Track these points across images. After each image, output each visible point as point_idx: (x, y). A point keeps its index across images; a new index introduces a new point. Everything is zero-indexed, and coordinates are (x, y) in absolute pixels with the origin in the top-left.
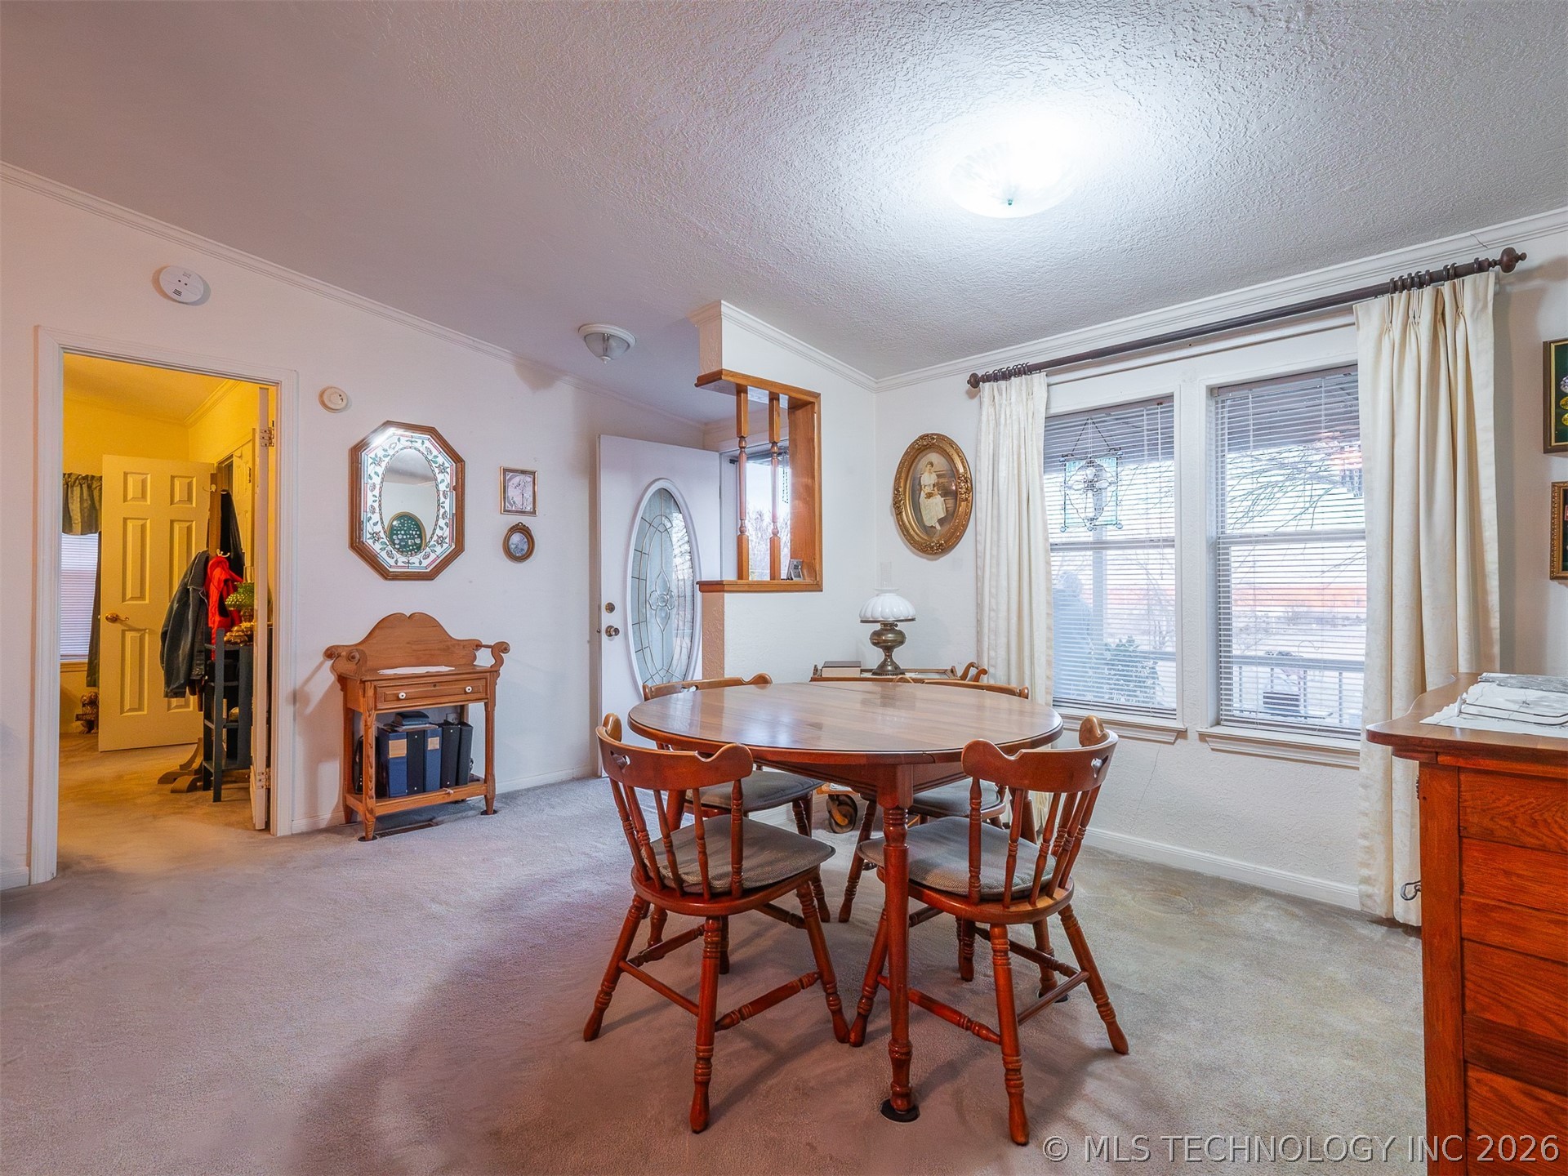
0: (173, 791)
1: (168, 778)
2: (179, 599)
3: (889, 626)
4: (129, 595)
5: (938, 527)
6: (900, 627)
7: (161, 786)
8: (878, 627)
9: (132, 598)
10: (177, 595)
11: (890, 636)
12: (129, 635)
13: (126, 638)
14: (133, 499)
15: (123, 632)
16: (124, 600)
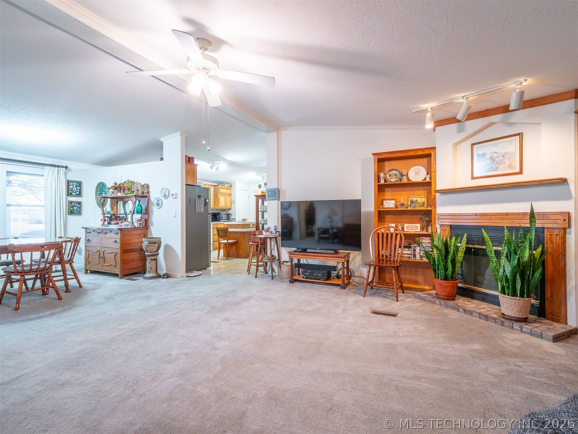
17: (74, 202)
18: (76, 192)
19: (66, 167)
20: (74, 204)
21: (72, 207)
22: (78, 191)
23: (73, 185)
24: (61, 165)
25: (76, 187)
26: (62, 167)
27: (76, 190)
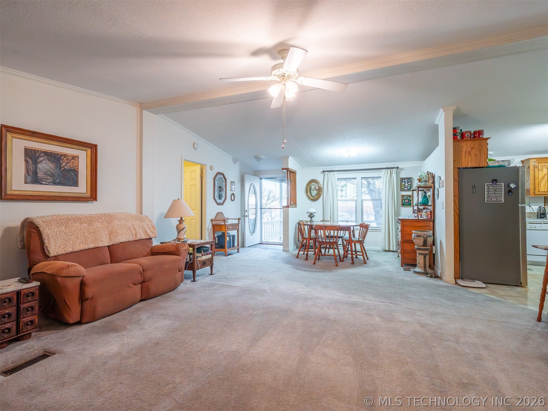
3: (311, 214)
5: (315, 196)
6: (314, 214)
8: (310, 214)
11: (312, 216)
17: (406, 196)
18: (407, 187)
19: (398, 168)
20: (406, 197)
21: (404, 200)
22: (409, 186)
23: (405, 181)
24: (393, 166)
25: (408, 183)
26: (395, 168)
27: (407, 185)
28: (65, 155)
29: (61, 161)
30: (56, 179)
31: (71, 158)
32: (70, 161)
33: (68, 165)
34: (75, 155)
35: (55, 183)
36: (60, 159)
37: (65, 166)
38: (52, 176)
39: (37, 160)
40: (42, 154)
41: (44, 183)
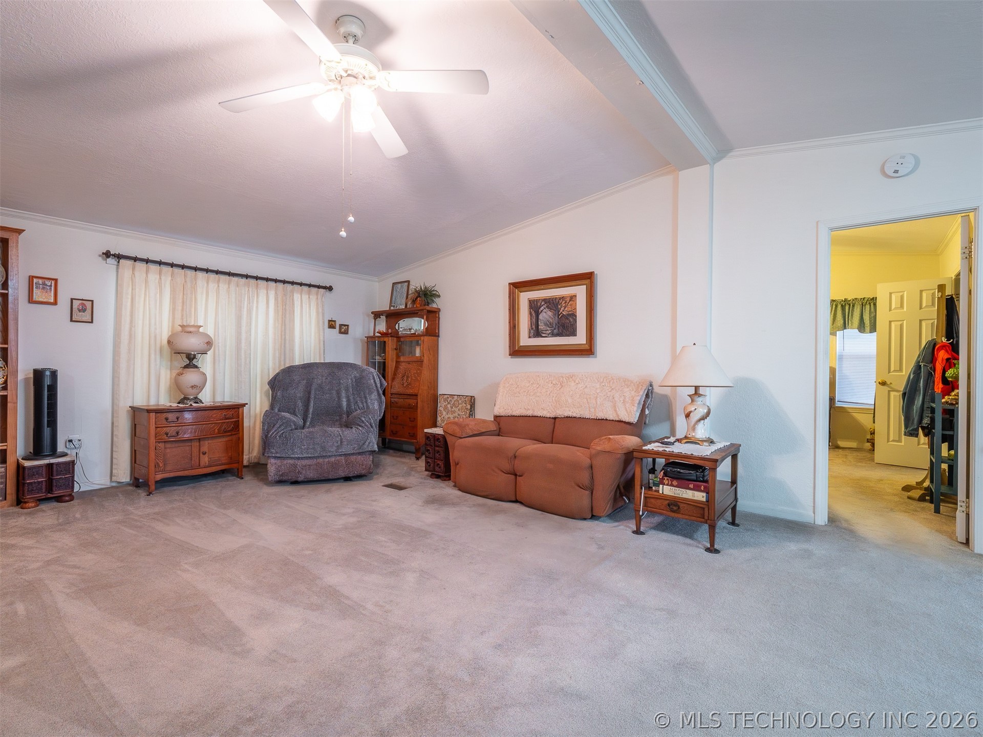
0: (909, 498)
1: (907, 488)
2: (914, 371)
4: (892, 369)
7: (903, 492)
9: (895, 371)
10: (913, 369)
12: (892, 394)
13: (891, 395)
14: (896, 308)
15: (889, 391)
16: (889, 372)
28: (563, 298)
29: (560, 307)
30: (555, 329)
31: (568, 300)
32: (568, 303)
33: (566, 309)
34: (573, 295)
35: (553, 335)
36: (558, 303)
37: (563, 311)
38: (550, 326)
39: (538, 311)
40: (543, 303)
41: (544, 335)
